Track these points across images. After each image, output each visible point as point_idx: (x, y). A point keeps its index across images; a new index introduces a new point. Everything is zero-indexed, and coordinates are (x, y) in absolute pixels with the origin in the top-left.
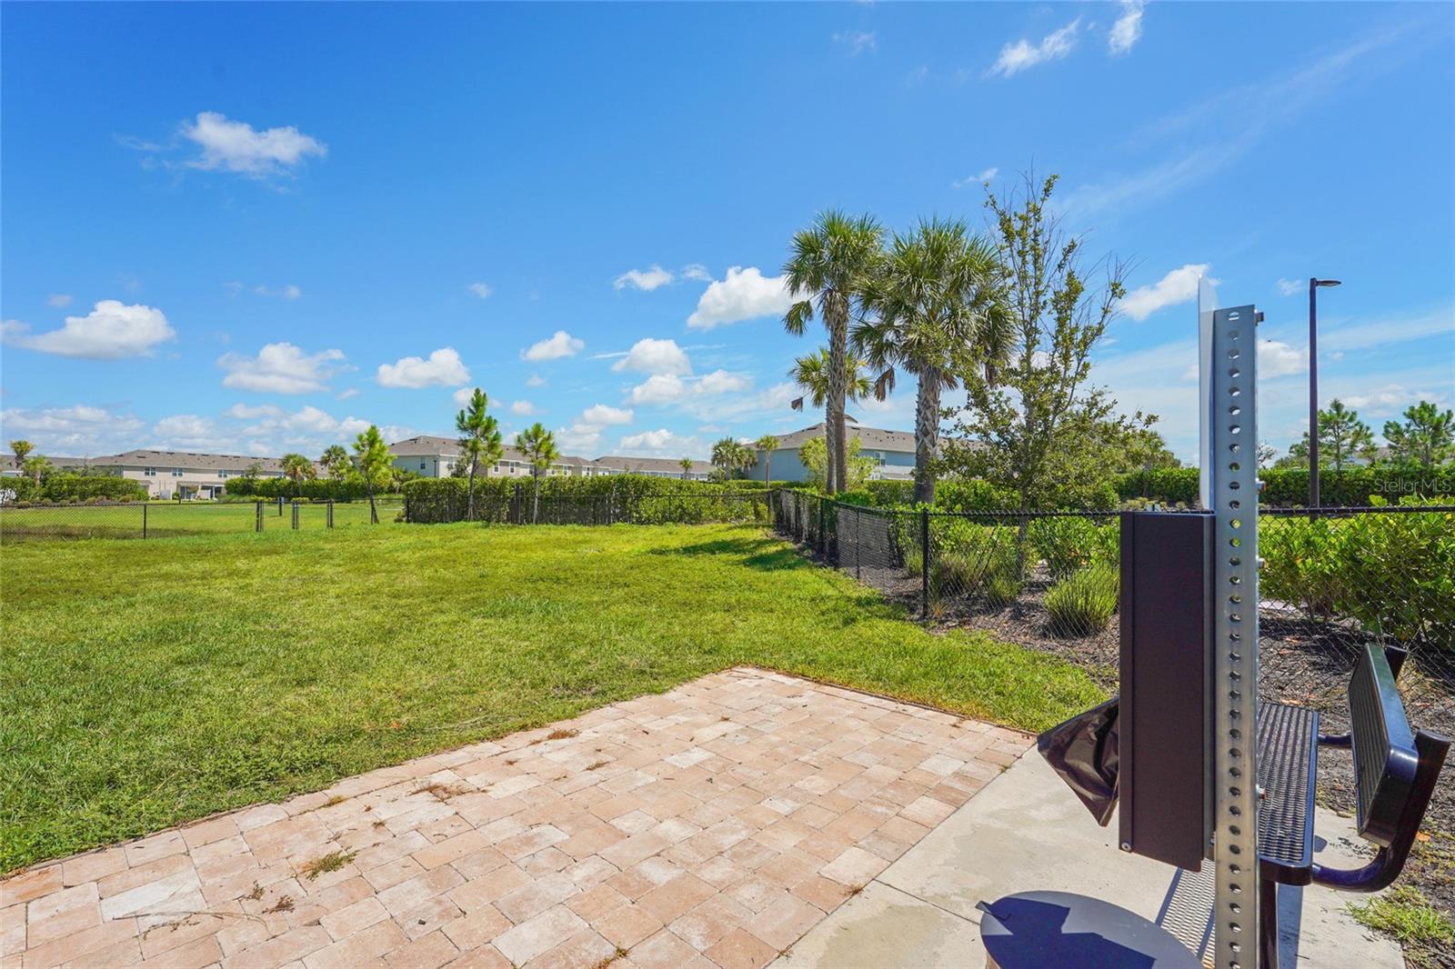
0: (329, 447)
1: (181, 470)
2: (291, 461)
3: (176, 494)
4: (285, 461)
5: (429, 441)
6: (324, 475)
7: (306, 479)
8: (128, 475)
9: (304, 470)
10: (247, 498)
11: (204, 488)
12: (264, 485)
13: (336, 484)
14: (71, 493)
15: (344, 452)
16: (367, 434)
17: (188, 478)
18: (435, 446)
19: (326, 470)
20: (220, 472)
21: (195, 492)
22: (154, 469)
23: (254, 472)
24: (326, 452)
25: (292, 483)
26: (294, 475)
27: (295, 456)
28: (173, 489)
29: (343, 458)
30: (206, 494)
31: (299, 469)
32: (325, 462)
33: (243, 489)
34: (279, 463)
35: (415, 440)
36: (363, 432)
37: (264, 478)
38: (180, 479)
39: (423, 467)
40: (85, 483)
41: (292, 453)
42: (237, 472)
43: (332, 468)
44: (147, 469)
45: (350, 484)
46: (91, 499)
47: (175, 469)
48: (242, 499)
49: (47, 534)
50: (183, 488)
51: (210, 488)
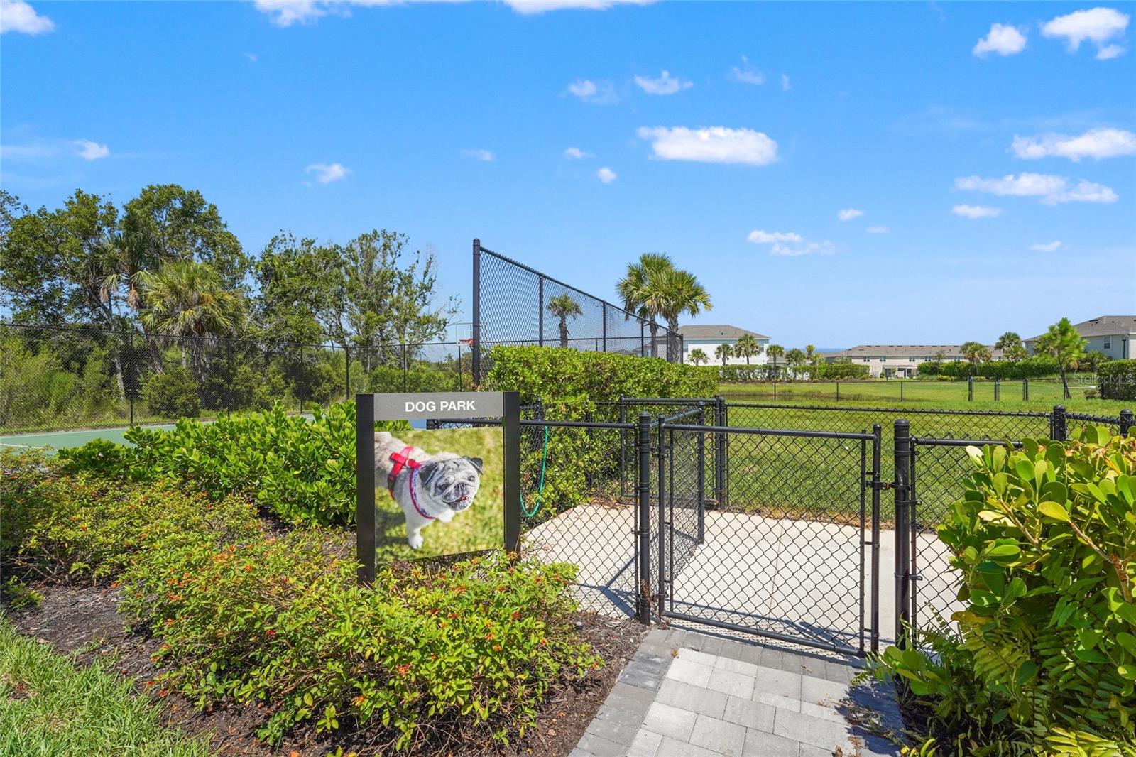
0: (1003, 334)
1: (885, 357)
2: (969, 348)
3: (882, 374)
4: (965, 348)
5: (1114, 321)
6: (998, 358)
7: (981, 361)
8: (855, 362)
9: (980, 355)
10: (934, 377)
11: (900, 370)
12: (947, 367)
13: (1010, 365)
14: (836, 374)
15: (1018, 338)
16: (1059, 325)
17: (889, 363)
18: (1123, 325)
19: (1000, 353)
20: (910, 357)
21: (894, 372)
22: (869, 357)
23: (939, 357)
24: (1000, 339)
25: (970, 365)
26: (972, 359)
27: (972, 344)
28: (880, 371)
29: (1016, 343)
30: (901, 374)
31: (976, 354)
32: (999, 347)
33: (930, 371)
34: (959, 349)
35: (1096, 321)
36: (1054, 324)
37: (947, 361)
38: (883, 363)
39: (1107, 346)
40: (843, 368)
41: (970, 341)
42: (922, 358)
43: (1007, 352)
44: (865, 358)
45: (1024, 365)
46: (846, 377)
47: (881, 357)
48: (930, 378)
49: (831, 398)
50: (886, 370)
51: (904, 369)
